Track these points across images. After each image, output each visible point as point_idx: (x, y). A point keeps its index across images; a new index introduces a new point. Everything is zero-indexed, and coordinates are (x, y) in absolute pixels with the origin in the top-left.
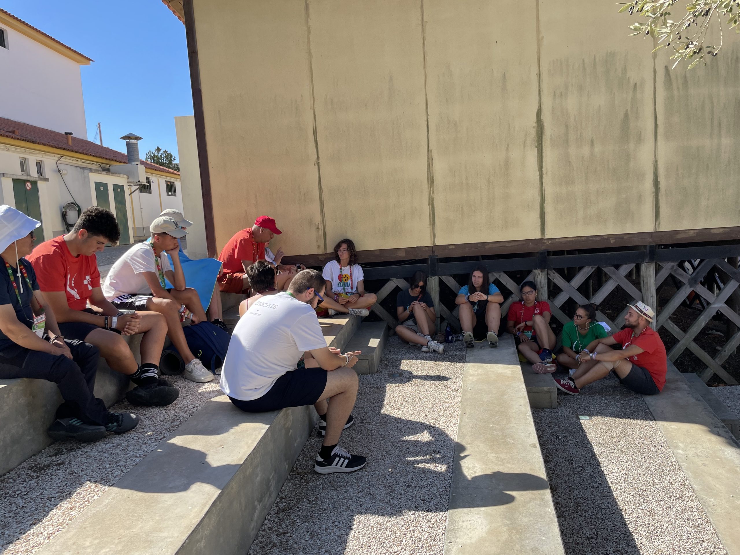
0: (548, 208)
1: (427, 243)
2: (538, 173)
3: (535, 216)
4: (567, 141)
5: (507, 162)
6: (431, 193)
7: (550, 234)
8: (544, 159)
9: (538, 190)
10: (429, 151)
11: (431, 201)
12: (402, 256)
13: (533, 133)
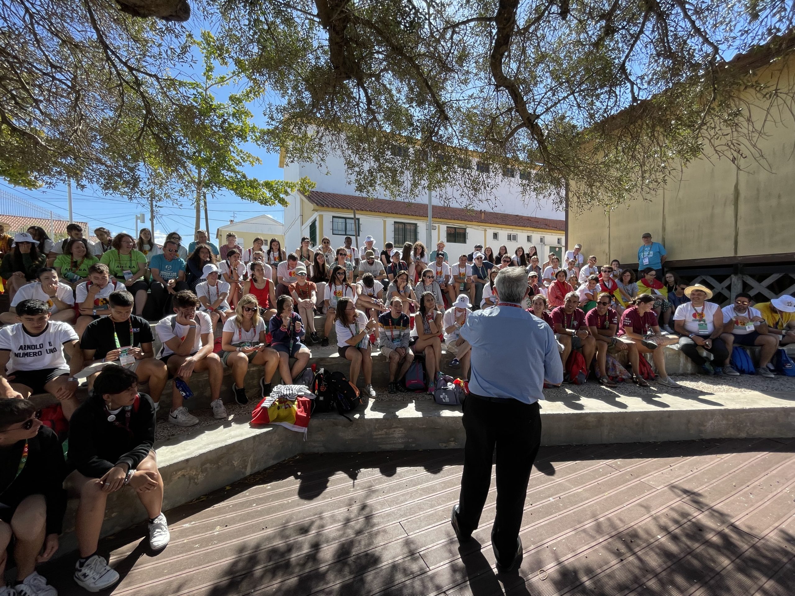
0: (741, 239)
2: (734, 219)
3: (730, 244)
4: (757, 198)
5: (712, 216)
7: (741, 253)
8: (739, 211)
9: (733, 229)
11: (664, 239)
13: (732, 197)
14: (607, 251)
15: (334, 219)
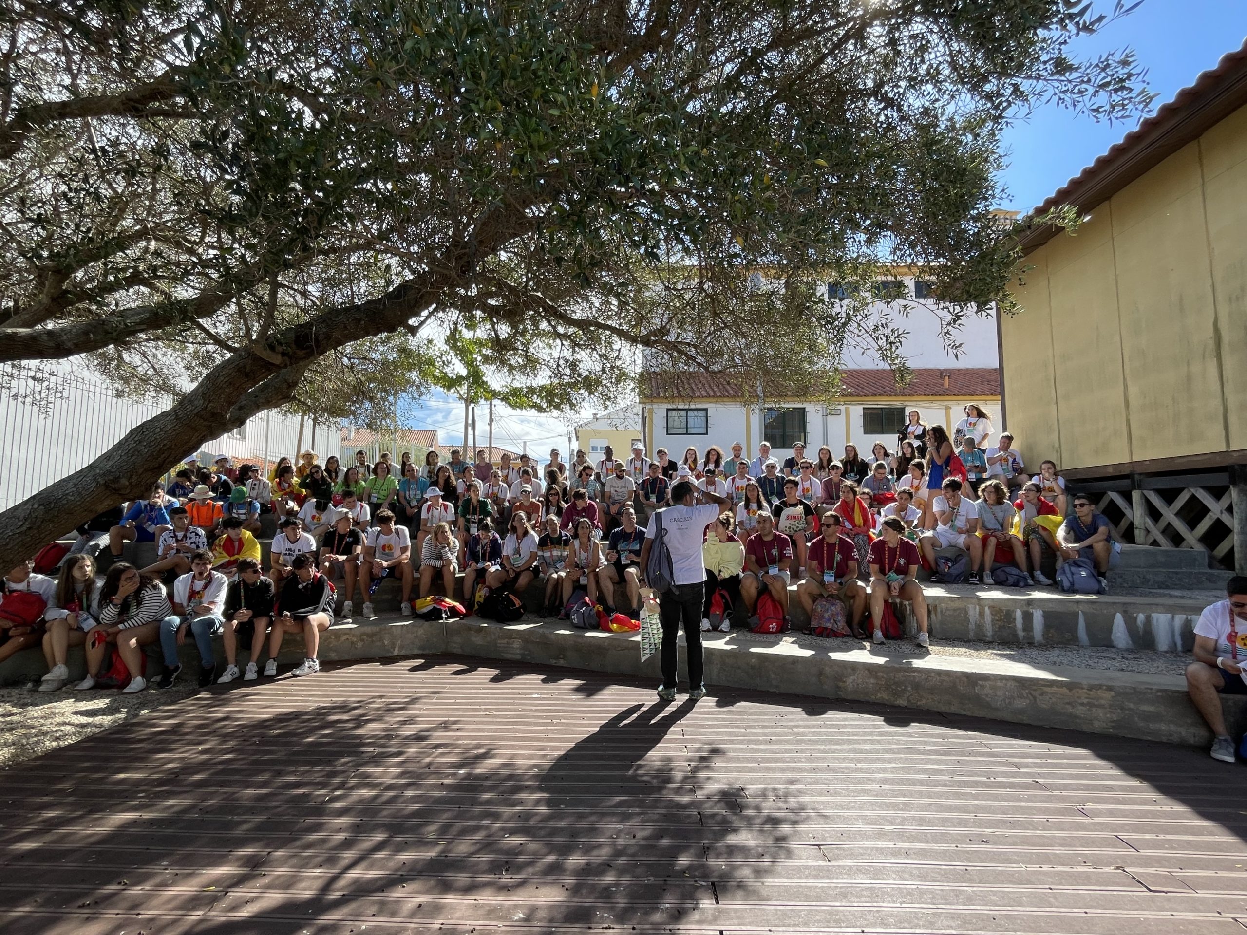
0: (1233, 419)
1: (1127, 460)
2: (1218, 383)
3: (1219, 428)
5: (1189, 378)
6: (1128, 415)
7: (1236, 445)
8: (1224, 368)
9: (1219, 399)
10: (1125, 379)
11: (1128, 421)
12: (1110, 472)
13: (1211, 343)
14: (1057, 445)
15: (671, 414)
